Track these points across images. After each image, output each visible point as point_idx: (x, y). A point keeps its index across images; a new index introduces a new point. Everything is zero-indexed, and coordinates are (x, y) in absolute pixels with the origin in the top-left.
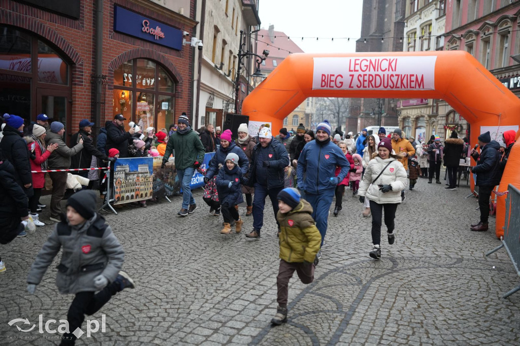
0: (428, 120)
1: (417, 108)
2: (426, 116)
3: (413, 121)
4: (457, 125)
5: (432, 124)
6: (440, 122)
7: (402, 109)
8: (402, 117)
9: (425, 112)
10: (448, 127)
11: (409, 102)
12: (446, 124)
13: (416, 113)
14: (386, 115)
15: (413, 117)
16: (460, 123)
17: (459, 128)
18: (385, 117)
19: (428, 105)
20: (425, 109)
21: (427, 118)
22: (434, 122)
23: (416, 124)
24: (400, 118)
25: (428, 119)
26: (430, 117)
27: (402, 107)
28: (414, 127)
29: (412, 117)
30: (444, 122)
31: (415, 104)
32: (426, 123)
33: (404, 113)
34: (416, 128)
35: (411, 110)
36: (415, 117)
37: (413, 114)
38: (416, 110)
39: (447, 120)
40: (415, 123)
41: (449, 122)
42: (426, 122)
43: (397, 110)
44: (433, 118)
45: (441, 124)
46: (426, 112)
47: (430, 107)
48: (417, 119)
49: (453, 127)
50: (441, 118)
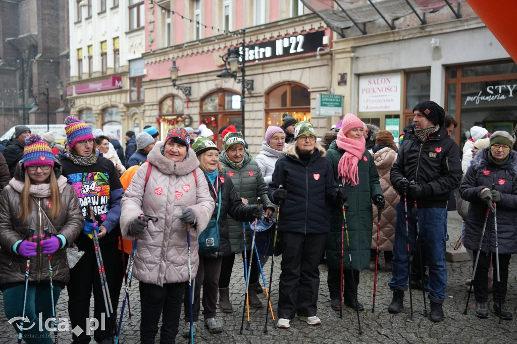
0: (124, 112)
1: (102, 95)
2: (121, 106)
3: (98, 114)
4: (181, 115)
5: (132, 116)
6: (148, 113)
7: (76, 98)
8: (77, 109)
9: (118, 100)
10: (164, 120)
11: (88, 87)
12: (160, 116)
13: (102, 102)
14: (38, 110)
15: (96, 109)
16: (186, 112)
17: (187, 120)
18: (35, 113)
19: (124, 89)
20: (118, 96)
21: (122, 109)
22: (135, 114)
23: (103, 119)
24: (73, 112)
25: (125, 110)
26: (128, 106)
27: (75, 95)
28: (100, 123)
29: (94, 108)
30: (156, 113)
31: (99, 89)
32: (122, 116)
33: (80, 103)
34: (103, 124)
35: (92, 99)
36: (100, 108)
37: (97, 103)
38: (102, 98)
39: (160, 110)
40: (100, 116)
41: (164, 112)
42: (123, 114)
43: (67, 100)
44: (134, 108)
45: (149, 116)
46: (120, 100)
47: (126, 91)
48: (104, 110)
49: (174, 119)
50: (151, 107)
